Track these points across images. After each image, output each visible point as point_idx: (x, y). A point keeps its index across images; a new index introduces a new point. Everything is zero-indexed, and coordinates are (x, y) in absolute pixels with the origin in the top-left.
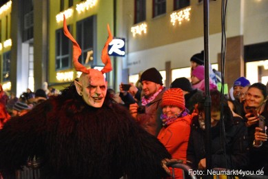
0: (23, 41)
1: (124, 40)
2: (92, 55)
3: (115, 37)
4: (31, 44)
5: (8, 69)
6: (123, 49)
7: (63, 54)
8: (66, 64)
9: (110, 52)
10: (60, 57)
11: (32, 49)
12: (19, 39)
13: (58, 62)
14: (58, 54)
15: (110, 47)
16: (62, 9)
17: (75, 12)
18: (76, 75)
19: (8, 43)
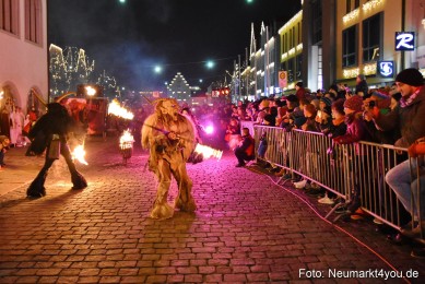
0: (313, 44)
1: (413, 33)
2: (378, 52)
3: (403, 31)
4: (320, 46)
5: (300, 70)
6: (411, 43)
7: (350, 52)
8: (352, 62)
9: (398, 47)
10: (347, 56)
11: (320, 50)
12: (309, 43)
13: (344, 60)
14: (344, 53)
15: (397, 42)
16: (348, 11)
17: (362, 11)
18: (362, 71)
19: (300, 47)
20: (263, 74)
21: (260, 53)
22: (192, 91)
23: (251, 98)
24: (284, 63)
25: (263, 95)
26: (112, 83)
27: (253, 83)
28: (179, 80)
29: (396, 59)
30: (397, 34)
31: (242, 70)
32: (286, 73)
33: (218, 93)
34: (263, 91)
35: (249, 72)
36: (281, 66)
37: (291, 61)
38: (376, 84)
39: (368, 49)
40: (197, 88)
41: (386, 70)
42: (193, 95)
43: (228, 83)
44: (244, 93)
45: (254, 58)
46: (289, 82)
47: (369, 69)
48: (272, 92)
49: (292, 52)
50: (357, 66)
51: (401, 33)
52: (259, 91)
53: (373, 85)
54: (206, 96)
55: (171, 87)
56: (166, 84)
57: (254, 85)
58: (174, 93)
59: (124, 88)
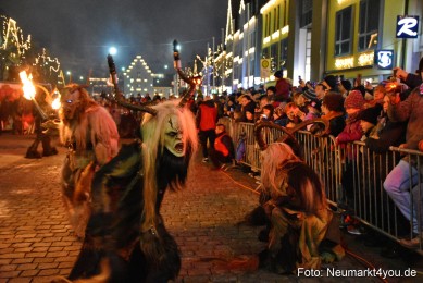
0: (301, 27)
1: (417, 18)
2: (376, 38)
3: (406, 15)
4: (309, 30)
5: (284, 57)
6: (414, 29)
7: (344, 38)
8: (346, 50)
9: (399, 34)
10: (340, 42)
11: (310, 34)
12: (297, 25)
13: (337, 47)
14: (338, 39)
15: (399, 27)
18: (356, 61)
19: (285, 30)
20: (241, 61)
21: (239, 35)
22: (155, 79)
23: (227, 89)
24: (266, 50)
25: (240, 86)
26: (55, 65)
27: (229, 71)
28: (139, 64)
29: (396, 47)
30: (399, 19)
31: (216, 56)
34: (240, 81)
35: (223, 58)
36: (263, 52)
37: (274, 47)
38: (373, 77)
39: (364, 35)
40: (160, 76)
41: (385, 60)
42: (156, 85)
43: (198, 71)
44: (218, 84)
45: (230, 41)
47: (365, 59)
49: (276, 35)
50: (352, 54)
51: (403, 18)
52: (235, 82)
53: (368, 77)
54: (172, 87)
55: (128, 74)
56: (123, 69)
57: (231, 74)
58: (132, 80)
59: (69, 73)
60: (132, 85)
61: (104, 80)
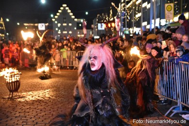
20: (149, 6)
22: (78, 23)
23: (137, 30)
25: (148, 27)
27: (139, 15)
28: (65, 11)
31: (128, 3)
32: (172, 5)
33: (104, 26)
34: (149, 23)
42: (79, 28)
43: (113, 16)
44: (130, 25)
46: (175, 14)
48: (157, 25)
52: (144, 24)
54: (92, 29)
55: (56, 20)
56: (52, 16)
57: (140, 17)
58: (59, 25)
59: (8, 20)
60: (59, 28)
61: (36, 25)
